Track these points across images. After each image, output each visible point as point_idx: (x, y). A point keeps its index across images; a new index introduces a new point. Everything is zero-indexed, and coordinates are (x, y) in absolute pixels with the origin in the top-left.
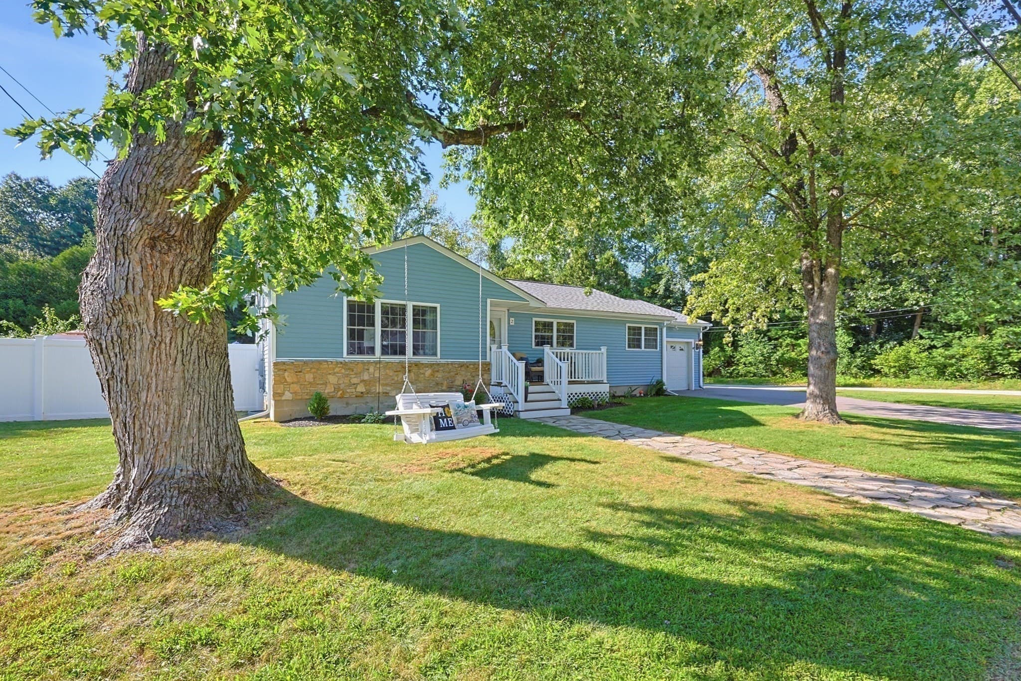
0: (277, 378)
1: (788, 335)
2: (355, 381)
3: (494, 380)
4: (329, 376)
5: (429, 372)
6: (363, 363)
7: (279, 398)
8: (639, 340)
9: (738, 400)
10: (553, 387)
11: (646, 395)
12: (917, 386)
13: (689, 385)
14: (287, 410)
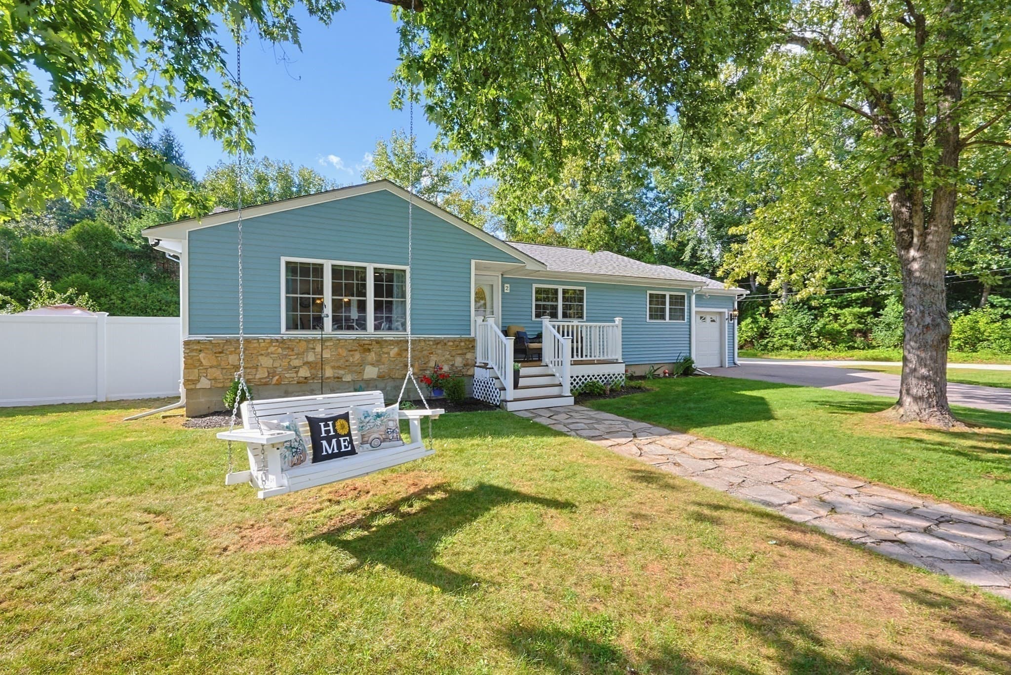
0: (190, 361)
1: (830, 304)
2: (296, 363)
3: (480, 361)
4: (260, 358)
5: (394, 351)
6: (308, 341)
7: (192, 387)
8: (663, 310)
9: (779, 381)
10: (552, 369)
11: (671, 374)
12: (988, 361)
13: (721, 362)
14: (203, 401)
